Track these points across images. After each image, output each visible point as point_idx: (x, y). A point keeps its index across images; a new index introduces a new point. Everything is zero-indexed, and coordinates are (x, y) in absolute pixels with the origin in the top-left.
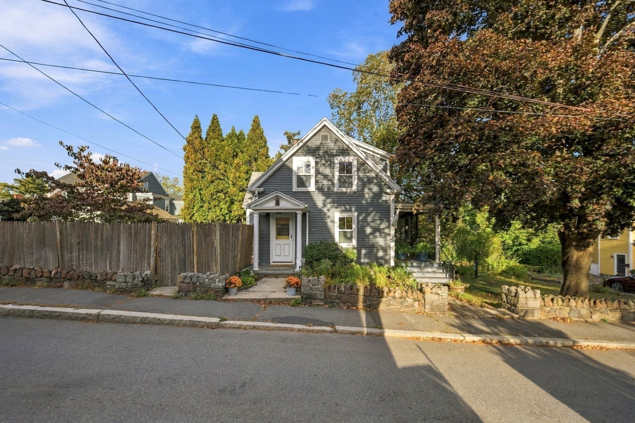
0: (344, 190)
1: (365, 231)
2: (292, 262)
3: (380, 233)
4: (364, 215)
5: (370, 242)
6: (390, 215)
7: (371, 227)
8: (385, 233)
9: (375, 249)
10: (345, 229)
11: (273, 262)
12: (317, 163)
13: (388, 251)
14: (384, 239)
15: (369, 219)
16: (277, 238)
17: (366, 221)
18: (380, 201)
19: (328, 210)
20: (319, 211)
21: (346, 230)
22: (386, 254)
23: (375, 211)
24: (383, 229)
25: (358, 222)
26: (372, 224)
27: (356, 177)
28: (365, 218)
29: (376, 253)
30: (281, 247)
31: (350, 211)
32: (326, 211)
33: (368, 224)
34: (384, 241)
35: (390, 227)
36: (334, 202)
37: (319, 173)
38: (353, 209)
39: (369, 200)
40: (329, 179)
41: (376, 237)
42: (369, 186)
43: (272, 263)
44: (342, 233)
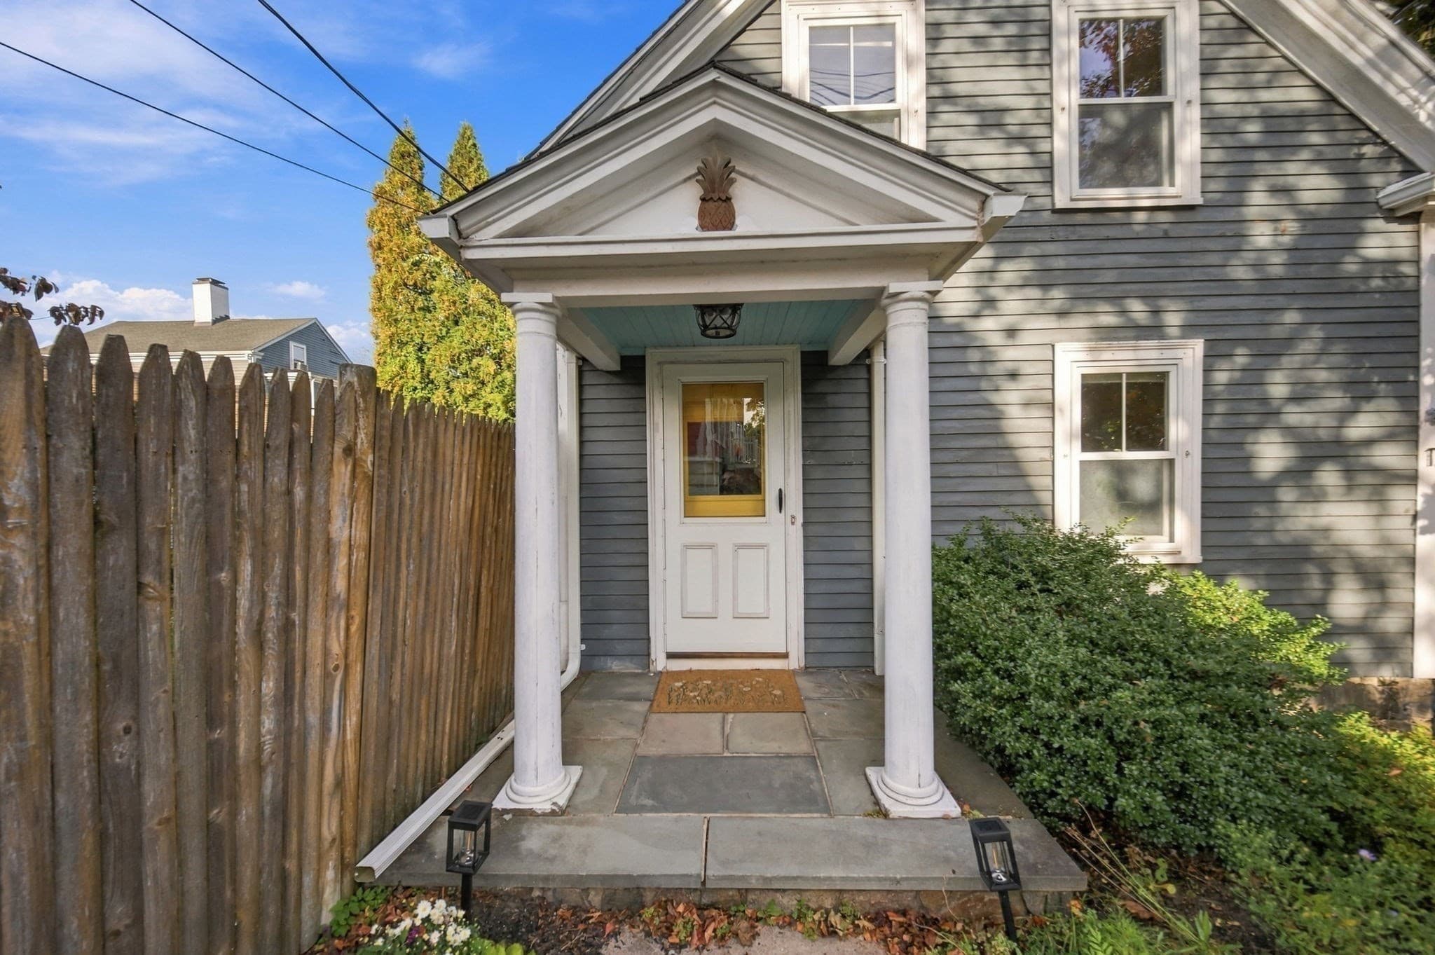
0: (1114, 196)
1: (1249, 458)
2: (785, 656)
3: (1348, 472)
4: (1241, 358)
5: (1280, 526)
6: (1416, 353)
7: (1288, 429)
8: (1376, 470)
9: (1311, 569)
10: (1117, 445)
11: (671, 656)
12: (934, 34)
13: (1399, 577)
14: (1374, 509)
15: (1278, 385)
16: (689, 513)
17: (1255, 392)
18: (1351, 266)
19: (1011, 332)
20: (957, 340)
21: (1124, 455)
22: (1385, 605)
23: (1316, 332)
24: (1369, 442)
25: (1208, 401)
26: (1295, 416)
27: (1195, 113)
28: (1253, 377)
29: (1315, 596)
30: (715, 568)
31: (1154, 330)
32: (995, 339)
33: (1269, 415)
34: (1369, 523)
35: (1415, 429)
36: (1043, 280)
37: (948, 98)
38: (1173, 319)
39: (1277, 264)
40: (1014, 130)
41: (1317, 496)
42: (1270, 169)
43: (660, 663)
44: (1102, 476)
